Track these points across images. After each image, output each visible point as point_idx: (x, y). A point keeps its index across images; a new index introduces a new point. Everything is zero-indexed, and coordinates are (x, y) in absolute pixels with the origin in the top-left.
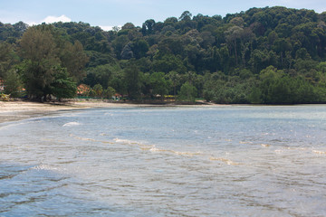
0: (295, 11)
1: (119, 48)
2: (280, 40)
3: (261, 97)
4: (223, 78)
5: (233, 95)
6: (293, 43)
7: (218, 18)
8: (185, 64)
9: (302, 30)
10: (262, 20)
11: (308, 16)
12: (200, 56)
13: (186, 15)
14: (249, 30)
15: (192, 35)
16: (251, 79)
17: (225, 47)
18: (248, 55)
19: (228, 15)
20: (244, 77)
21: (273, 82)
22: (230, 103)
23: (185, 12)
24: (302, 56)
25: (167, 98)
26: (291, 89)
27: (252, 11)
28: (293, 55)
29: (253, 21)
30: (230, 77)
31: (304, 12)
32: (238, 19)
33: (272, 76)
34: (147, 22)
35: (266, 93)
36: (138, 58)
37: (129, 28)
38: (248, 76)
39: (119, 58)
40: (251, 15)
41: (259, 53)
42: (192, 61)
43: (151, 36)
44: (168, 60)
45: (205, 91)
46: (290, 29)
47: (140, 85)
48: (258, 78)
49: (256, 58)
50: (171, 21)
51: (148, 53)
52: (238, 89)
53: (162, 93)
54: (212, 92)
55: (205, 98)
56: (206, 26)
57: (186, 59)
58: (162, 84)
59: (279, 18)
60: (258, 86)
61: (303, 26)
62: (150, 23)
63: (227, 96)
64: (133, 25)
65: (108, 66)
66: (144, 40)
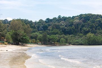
0: (95, 15)
1: (38, 27)
2: (91, 24)
3: (88, 43)
4: (74, 37)
5: (78, 42)
6: (95, 25)
7: (70, 17)
8: (61, 32)
9: (98, 21)
10: (85, 18)
11: (100, 17)
12: (65, 30)
13: (59, 17)
14: (81, 21)
15: (62, 23)
16: (83, 37)
17: (73, 26)
18: (81, 29)
19: (73, 17)
20: (81, 36)
21: (91, 38)
22: (77, 45)
23: (59, 16)
24: (99, 29)
25: (56, 43)
26: (98, 40)
27: (81, 15)
28: (96, 29)
29: (82, 18)
30: (76, 36)
31: (98, 15)
32: (77, 17)
33: (91, 36)
34: (47, 19)
35: (89, 42)
36: (45, 30)
37: (41, 21)
38: (82, 36)
39: (39, 30)
40: (81, 16)
41: (84, 28)
42: (63, 31)
43: (49, 23)
44: (55, 31)
45: (68, 41)
46: (94, 21)
47: (47, 39)
48: (86, 37)
49: (84, 30)
50: (55, 19)
51: (48, 29)
52: (80, 40)
53: (54, 42)
54: (71, 41)
55: (69, 43)
56: (66, 20)
57: (61, 31)
58: (54, 39)
59: (90, 17)
60: (86, 39)
61: (98, 20)
62: (48, 19)
63: (76, 43)
64: (42, 20)
65: (36, 33)
66: (46, 24)
